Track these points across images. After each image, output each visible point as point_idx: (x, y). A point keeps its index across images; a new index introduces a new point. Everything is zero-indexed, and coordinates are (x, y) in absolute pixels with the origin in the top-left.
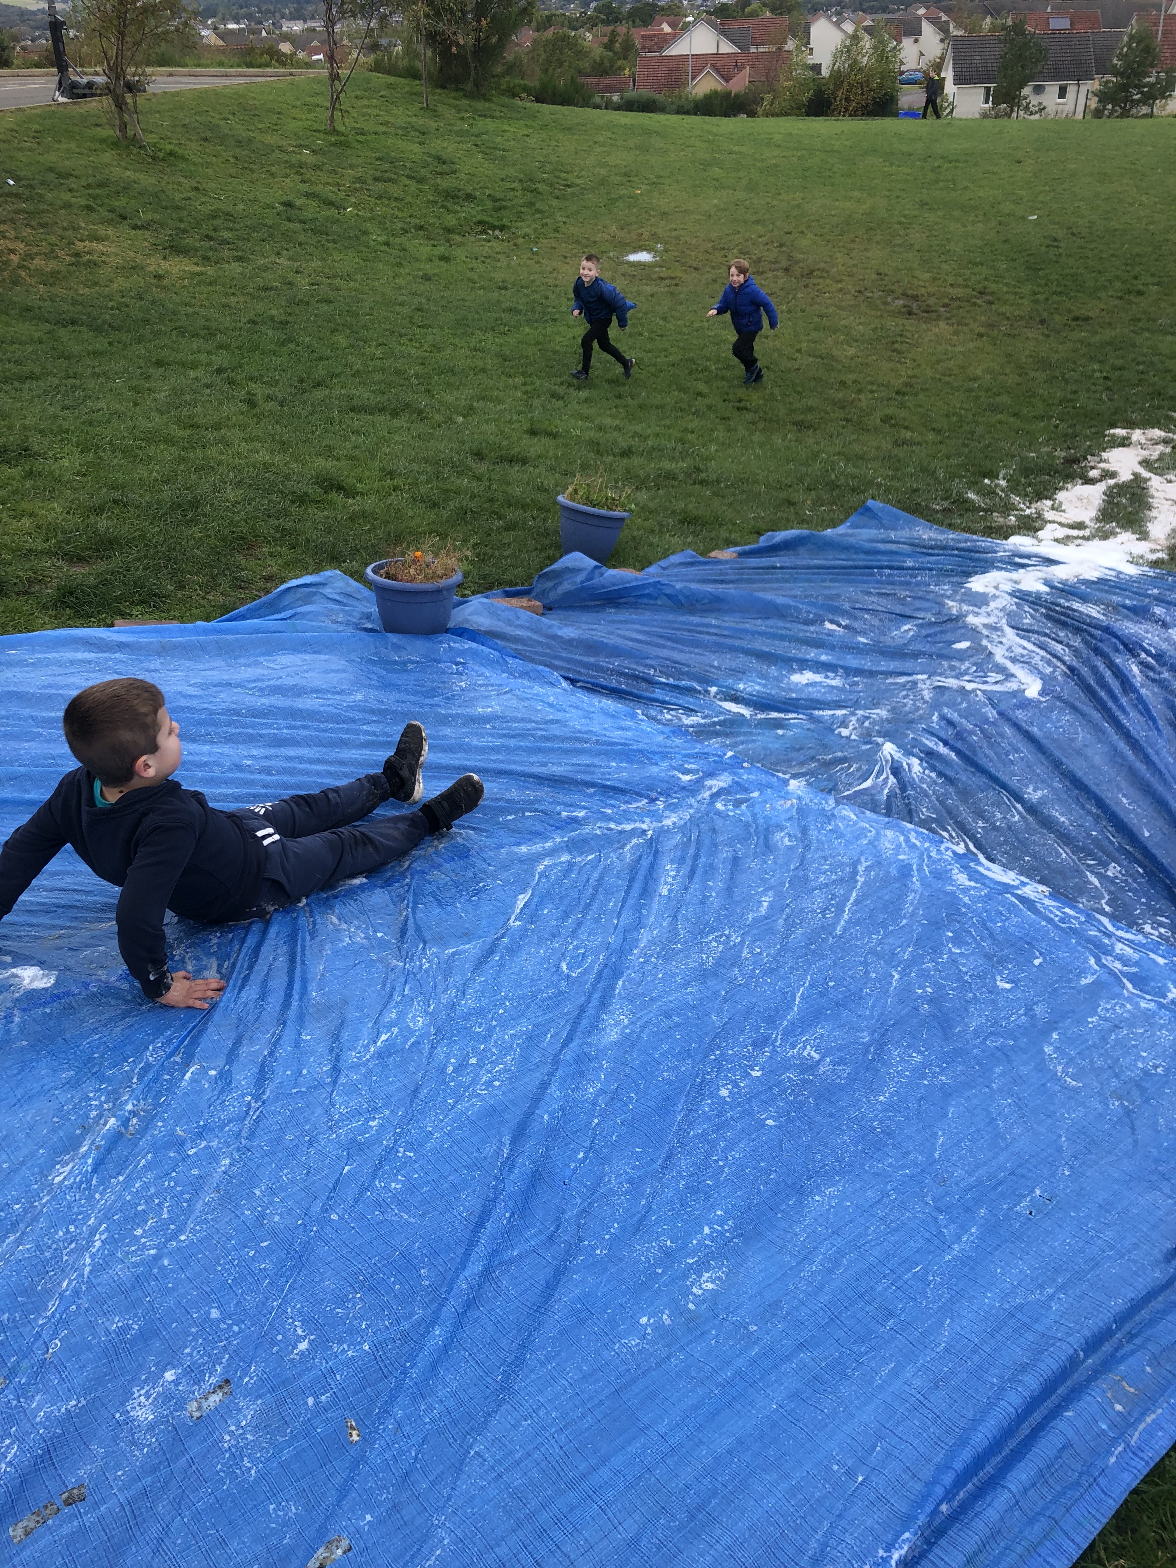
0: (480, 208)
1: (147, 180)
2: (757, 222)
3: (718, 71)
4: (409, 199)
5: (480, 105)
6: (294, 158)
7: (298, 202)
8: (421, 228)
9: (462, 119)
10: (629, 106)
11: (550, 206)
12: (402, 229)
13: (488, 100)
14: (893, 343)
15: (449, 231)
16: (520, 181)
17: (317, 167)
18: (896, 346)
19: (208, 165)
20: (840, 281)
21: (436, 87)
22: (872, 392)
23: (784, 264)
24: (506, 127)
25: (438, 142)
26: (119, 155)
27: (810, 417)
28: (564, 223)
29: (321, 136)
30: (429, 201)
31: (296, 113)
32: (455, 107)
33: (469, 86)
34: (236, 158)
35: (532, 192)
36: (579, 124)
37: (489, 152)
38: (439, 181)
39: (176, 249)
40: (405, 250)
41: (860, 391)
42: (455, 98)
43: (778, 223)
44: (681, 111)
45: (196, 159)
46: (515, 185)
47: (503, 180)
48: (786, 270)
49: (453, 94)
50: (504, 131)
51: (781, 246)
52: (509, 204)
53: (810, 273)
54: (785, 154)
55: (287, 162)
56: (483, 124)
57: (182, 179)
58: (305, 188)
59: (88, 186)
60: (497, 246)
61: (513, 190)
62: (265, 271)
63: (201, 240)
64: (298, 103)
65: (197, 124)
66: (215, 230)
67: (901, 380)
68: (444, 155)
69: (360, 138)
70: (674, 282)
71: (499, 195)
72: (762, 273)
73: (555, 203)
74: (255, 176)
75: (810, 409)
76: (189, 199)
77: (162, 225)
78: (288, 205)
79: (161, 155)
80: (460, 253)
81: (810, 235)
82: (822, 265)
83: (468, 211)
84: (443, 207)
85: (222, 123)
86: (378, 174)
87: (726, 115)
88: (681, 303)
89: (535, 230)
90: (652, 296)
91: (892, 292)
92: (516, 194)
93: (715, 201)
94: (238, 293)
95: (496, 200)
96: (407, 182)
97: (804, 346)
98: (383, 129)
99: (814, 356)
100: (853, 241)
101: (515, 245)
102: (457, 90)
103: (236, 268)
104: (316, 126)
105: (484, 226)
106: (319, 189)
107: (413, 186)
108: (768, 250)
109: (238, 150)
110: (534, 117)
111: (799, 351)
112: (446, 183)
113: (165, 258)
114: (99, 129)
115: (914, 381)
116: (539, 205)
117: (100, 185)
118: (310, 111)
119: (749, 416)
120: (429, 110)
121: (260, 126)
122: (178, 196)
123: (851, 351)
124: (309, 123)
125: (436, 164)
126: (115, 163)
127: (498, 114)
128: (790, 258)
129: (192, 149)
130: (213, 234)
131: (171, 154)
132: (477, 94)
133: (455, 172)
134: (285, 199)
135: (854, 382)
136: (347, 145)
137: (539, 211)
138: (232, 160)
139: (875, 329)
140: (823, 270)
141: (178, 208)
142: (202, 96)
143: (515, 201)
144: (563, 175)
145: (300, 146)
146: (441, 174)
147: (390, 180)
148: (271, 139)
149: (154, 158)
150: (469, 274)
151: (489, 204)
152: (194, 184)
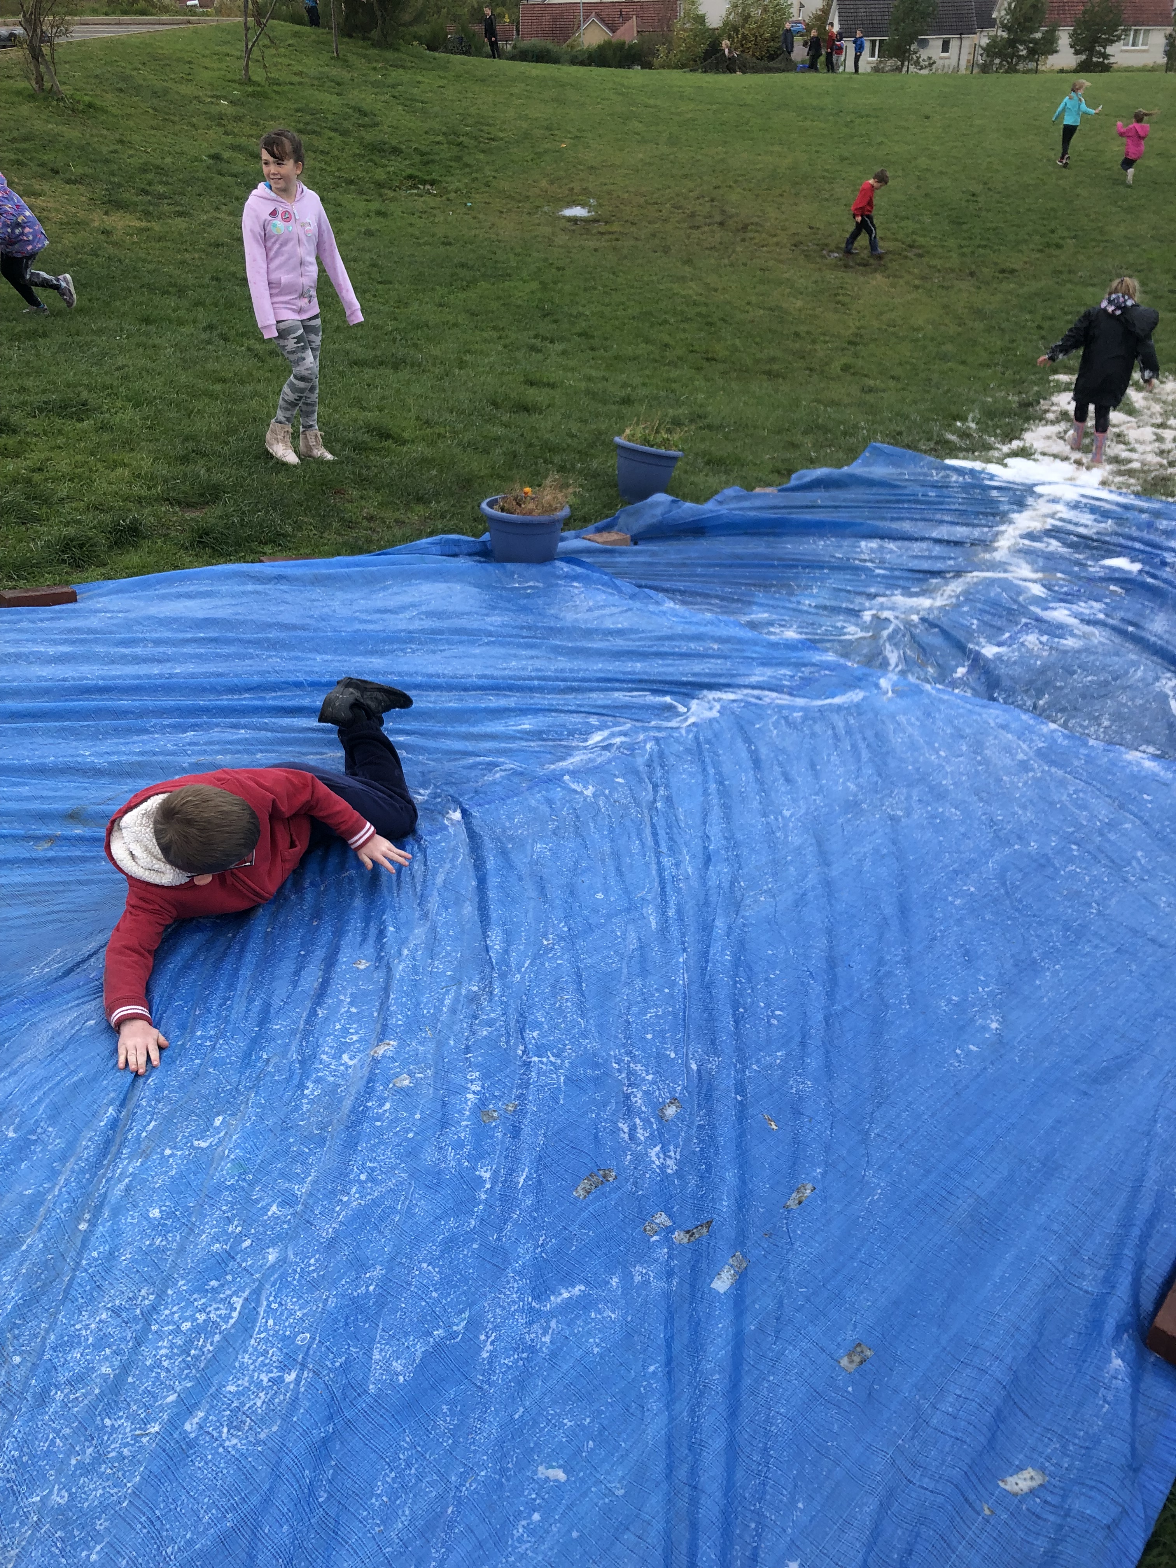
0: (407, 162)
1: (72, 133)
2: (685, 176)
3: (603, 20)
4: (335, 152)
5: (389, 55)
6: (214, 109)
7: (226, 155)
8: (352, 182)
9: (375, 69)
11: (477, 160)
12: (333, 183)
13: (397, 50)
14: (836, 295)
15: (379, 185)
16: (444, 134)
17: (238, 119)
18: (840, 298)
19: (129, 116)
20: (775, 235)
21: (343, 36)
22: (826, 342)
23: (718, 218)
24: (420, 78)
25: (356, 92)
26: (38, 107)
28: (495, 177)
29: (237, 86)
30: (355, 155)
31: (207, 62)
32: (365, 56)
33: (377, 36)
34: (155, 109)
35: (458, 145)
36: (491, 76)
37: (409, 103)
38: (363, 133)
39: (115, 204)
40: (340, 205)
41: (814, 342)
42: (362, 47)
43: (705, 178)
45: (114, 111)
46: (440, 138)
47: (426, 133)
48: (721, 224)
49: (361, 43)
50: (418, 82)
51: (712, 200)
52: (437, 158)
53: (745, 228)
54: (699, 108)
55: (206, 113)
56: (396, 75)
57: (105, 132)
58: (229, 139)
59: (13, 140)
60: (431, 201)
61: (438, 143)
62: (210, 226)
63: (138, 195)
64: (208, 52)
65: (109, 75)
66: (150, 184)
67: (850, 332)
68: (366, 107)
69: (276, 88)
70: (614, 237)
71: (423, 148)
72: (698, 227)
73: (482, 156)
74: (177, 127)
76: (116, 152)
77: (96, 180)
78: (216, 157)
79: (81, 107)
80: (394, 208)
81: (738, 190)
82: (756, 220)
83: (395, 165)
84: (370, 160)
85: (134, 73)
86: (301, 126)
87: (620, 66)
88: (626, 257)
89: (466, 185)
90: (596, 250)
91: (826, 245)
92: (442, 147)
93: (641, 156)
94: (190, 249)
95: (423, 154)
96: (332, 134)
97: (754, 299)
98: (296, 79)
99: (764, 309)
100: (781, 195)
101: (448, 200)
102: (364, 39)
103: (181, 223)
104: (230, 76)
105: (414, 181)
106: (243, 141)
107: (338, 139)
108: (700, 204)
109: (154, 101)
110: (445, 68)
111: (748, 303)
112: (369, 136)
113: (106, 213)
114: (12, 81)
115: (863, 331)
116: (466, 159)
117: (26, 139)
118: (220, 60)
120: (339, 59)
121: (173, 76)
122: (105, 150)
123: (799, 304)
124: (223, 72)
125: (357, 115)
126: (36, 116)
127: (409, 64)
128: (723, 212)
129: (109, 99)
130: (148, 188)
131: (90, 105)
132: (385, 43)
133: (376, 125)
134: (213, 151)
135: (808, 333)
136: (263, 95)
137: (467, 165)
138: (151, 111)
139: (816, 282)
140: (757, 224)
141: (107, 161)
142: (109, 45)
143: (442, 155)
144: (485, 128)
145: (218, 97)
146: (363, 126)
147: (314, 132)
148: (186, 90)
149: (73, 111)
150: (410, 230)
151: (417, 158)
152: (118, 137)
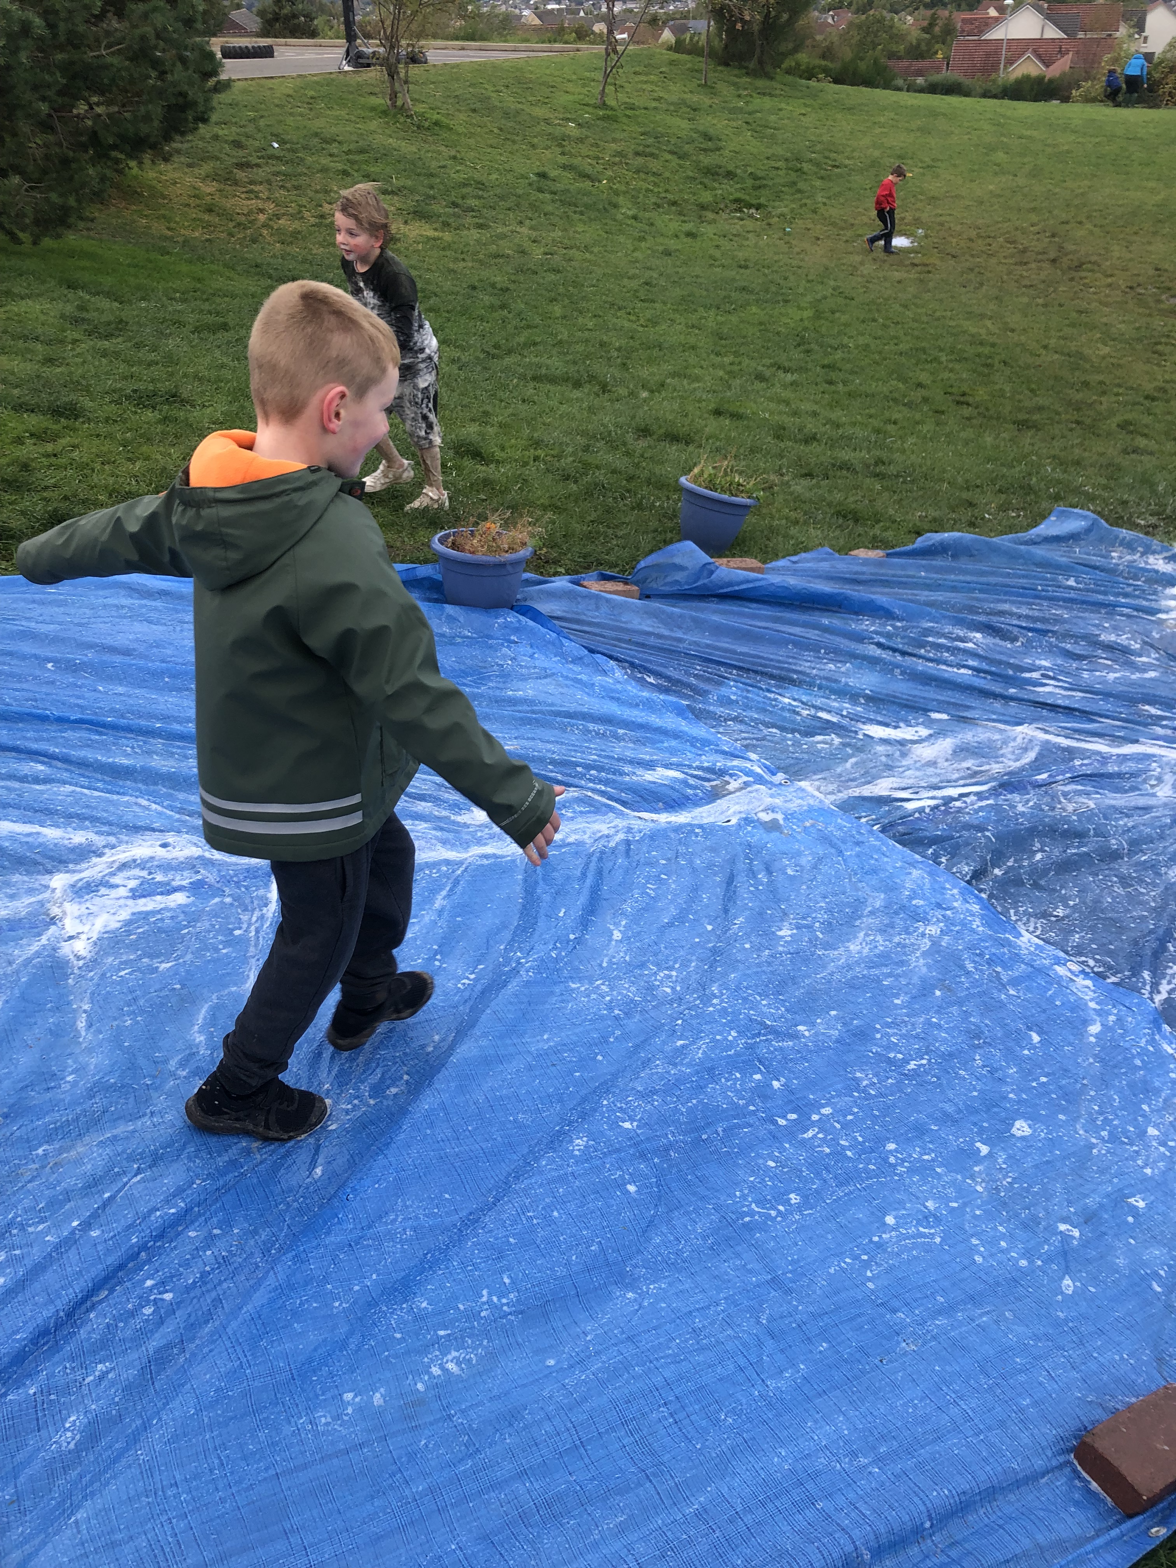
0: (739, 186)
1: (408, 148)
2: (1034, 209)
3: (1039, 57)
4: (667, 174)
5: (761, 83)
6: (558, 131)
7: (553, 173)
8: (674, 203)
9: (739, 96)
10: (933, 89)
11: (812, 187)
12: (655, 204)
13: (772, 79)
14: (1156, 344)
15: (703, 207)
16: (786, 160)
17: (581, 140)
18: (1159, 347)
19: (472, 135)
20: (1111, 276)
21: (719, 64)
22: (1117, 394)
23: (1052, 255)
24: (783, 106)
25: (709, 118)
26: (387, 123)
27: (1036, 417)
28: (825, 204)
29: (590, 109)
30: (688, 177)
31: (570, 87)
32: (735, 84)
33: (752, 65)
34: (501, 129)
35: (797, 171)
36: (862, 104)
37: (759, 129)
38: (701, 157)
39: (420, 214)
40: (652, 224)
41: (1104, 393)
42: (736, 76)
43: (1056, 212)
44: (985, 95)
45: (461, 130)
46: (780, 164)
47: (768, 158)
48: (1054, 261)
49: (736, 72)
50: (780, 110)
51: (1053, 236)
52: (770, 183)
53: (1079, 267)
54: (1080, 140)
55: (550, 134)
56: (758, 102)
57: (443, 148)
58: (562, 160)
59: (349, 152)
60: (749, 224)
61: (778, 168)
62: (502, 239)
63: (446, 206)
64: (574, 77)
65: (469, 96)
66: (463, 198)
67: (1156, 384)
68: (711, 131)
69: (628, 112)
70: (927, 269)
71: (760, 174)
72: (1026, 264)
73: (818, 183)
74: (516, 147)
75: (1040, 409)
76: (444, 167)
77: (412, 191)
78: (543, 175)
79: (427, 124)
80: (707, 230)
81: (1089, 226)
82: (1094, 258)
83: (727, 189)
84: (701, 183)
85: (494, 95)
86: (641, 148)
87: (1036, 100)
88: (929, 291)
89: (792, 210)
90: (899, 282)
91: (1169, 289)
92: (780, 172)
93: (991, 187)
94: (466, 258)
95: (756, 178)
96: (669, 157)
97: (1053, 342)
98: (654, 104)
99: (1062, 354)
100: (1136, 233)
101: (769, 224)
102: (741, 67)
103: (475, 234)
104: (587, 100)
105: (740, 204)
106: (576, 161)
107: (675, 161)
108: (1038, 240)
109: (503, 121)
110: (815, 97)
111: (1045, 347)
112: (707, 160)
113: (406, 222)
114: (373, 98)
115: (1168, 386)
116: (801, 185)
117: (362, 151)
118: (584, 86)
119: (967, 411)
120: (707, 87)
121: (530, 99)
122: (434, 164)
123: (1106, 350)
124: (582, 97)
125: (701, 140)
126: (380, 131)
127: (778, 92)
128: (1061, 248)
129: (460, 120)
130: (460, 201)
131: (437, 123)
132: (761, 72)
133: (719, 149)
134: (541, 169)
135: (1101, 383)
136: (614, 119)
137: (799, 191)
138: (496, 130)
139: (1138, 329)
140: (1094, 263)
141: (432, 175)
142: (480, 69)
143: (777, 180)
144: (834, 155)
145: (568, 120)
146: (705, 150)
147: (652, 155)
148: (540, 112)
149: (418, 127)
150: (712, 251)
151: (749, 182)
152: (453, 153)
